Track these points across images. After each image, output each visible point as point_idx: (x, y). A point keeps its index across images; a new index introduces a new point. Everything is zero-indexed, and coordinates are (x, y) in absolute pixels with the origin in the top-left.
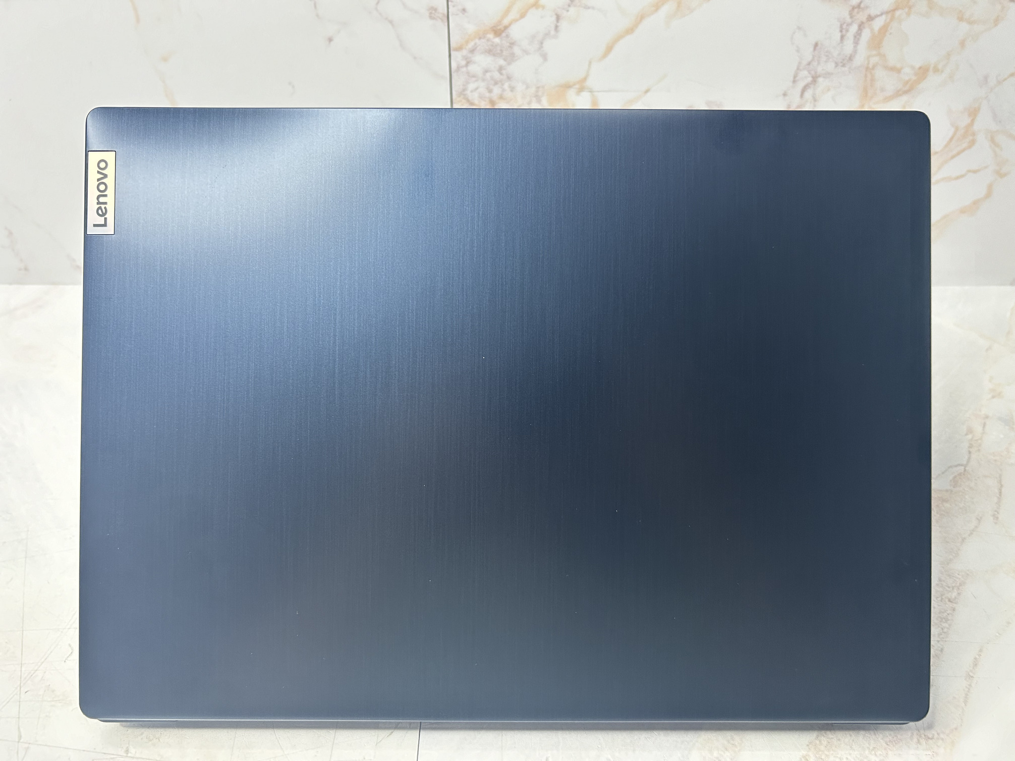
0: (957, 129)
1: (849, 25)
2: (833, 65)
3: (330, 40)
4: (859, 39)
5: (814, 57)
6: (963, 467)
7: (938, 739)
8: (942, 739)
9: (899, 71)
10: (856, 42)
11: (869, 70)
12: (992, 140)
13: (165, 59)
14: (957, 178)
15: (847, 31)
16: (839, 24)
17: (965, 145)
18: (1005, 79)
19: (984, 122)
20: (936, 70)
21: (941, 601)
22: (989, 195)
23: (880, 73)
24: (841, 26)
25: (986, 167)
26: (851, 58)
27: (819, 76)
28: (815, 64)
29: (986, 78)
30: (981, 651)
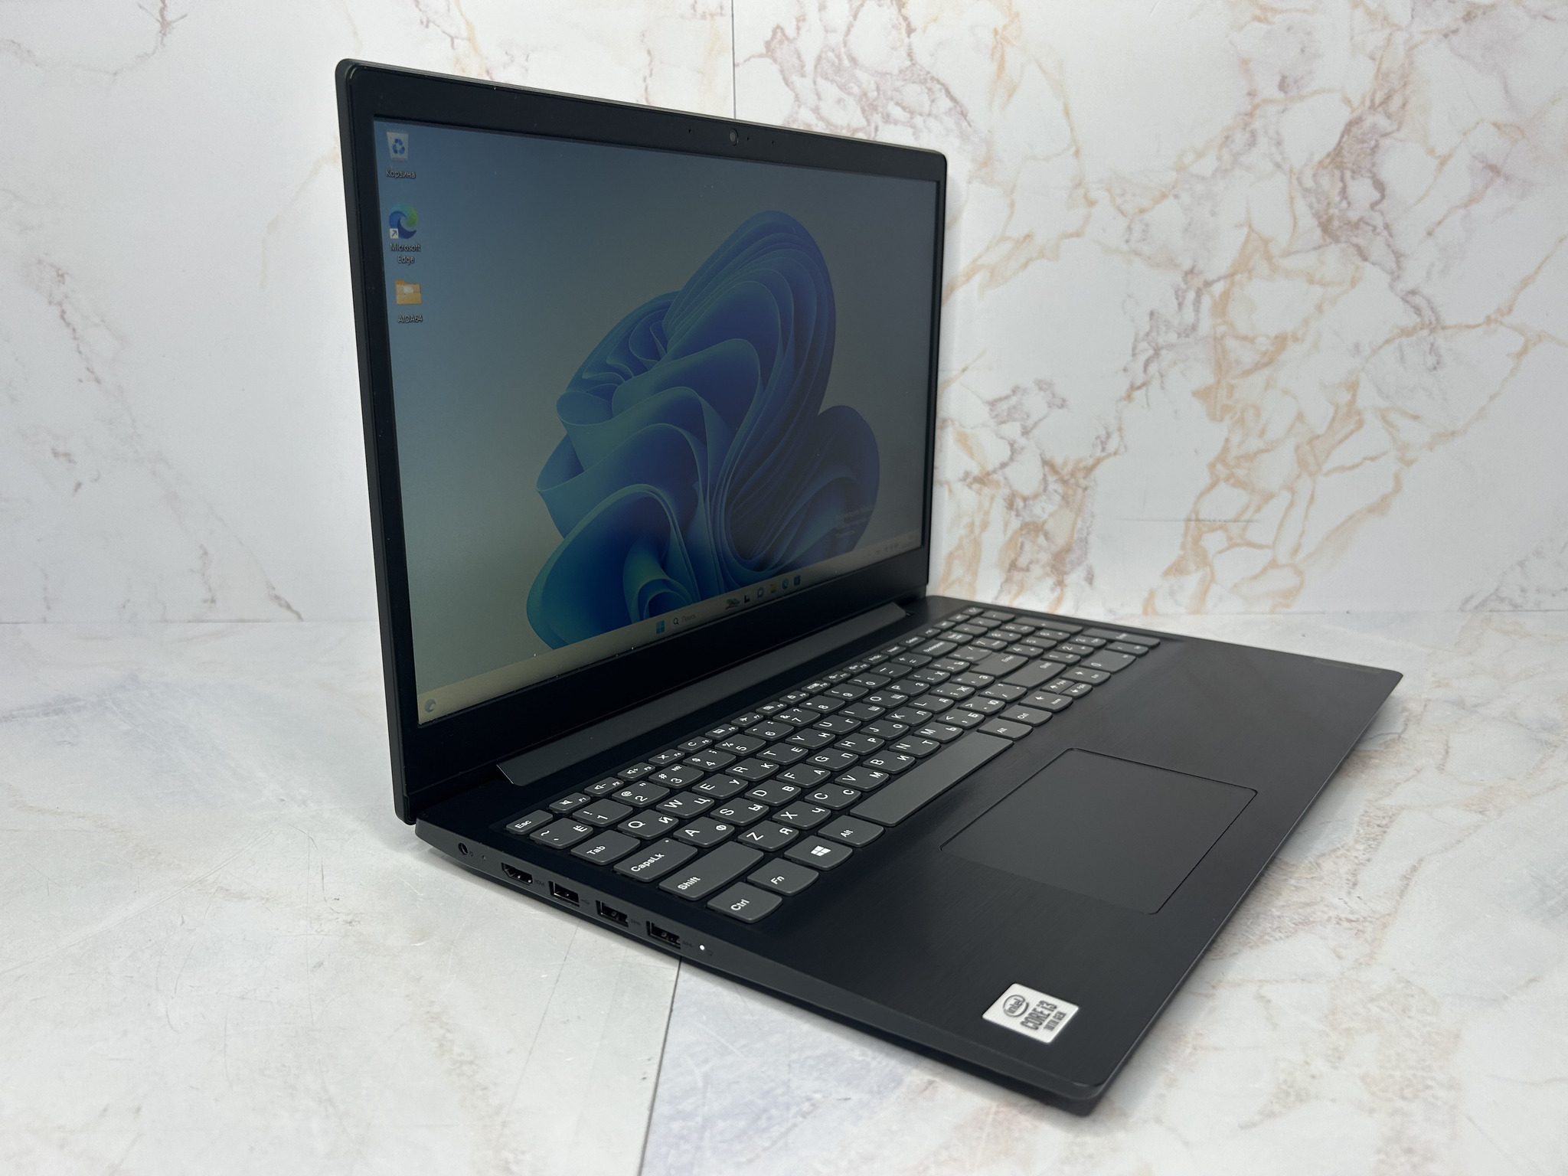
0: (1337, 408)
1: (1185, 291)
2: (1176, 336)
4: (1199, 307)
5: (1151, 326)
6: (1397, 736)
9: (1252, 340)
10: (1197, 310)
11: (1218, 340)
12: (1384, 419)
14: (1353, 467)
15: (1184, 298)
16: (1174, 292)
17: (1352, 427)
18: (1380, 347)
19: (1367, 398)
20: (1295, 339)
22: (1398, 487)
23: (1231, 343)
24: (1176, 293)
25: (1385, 453)
26: (1194, 328)
27: (1162, 348)
28: (1154, 334)
29: (1357, 346)
30: (1421, 860)
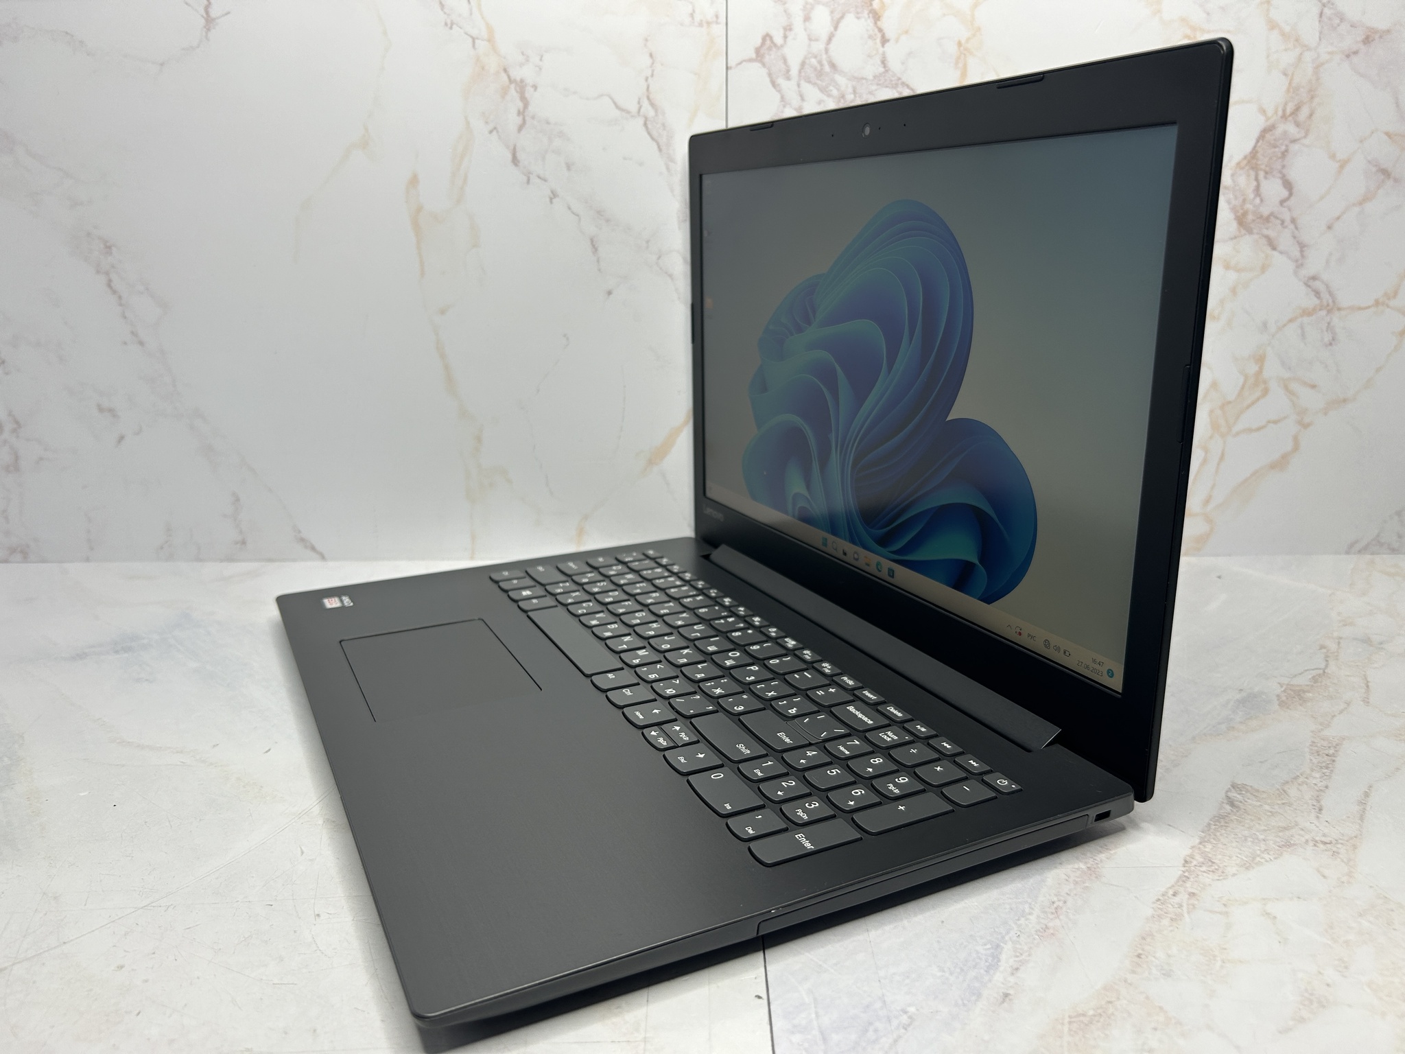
0: (1246, 377)
3: (610, 293)
6: (1321, 672)
7: (1337, 843)
8: (1342, 844)
12: (1286, 388)
13: (443, 312)
14: (1259, 429)
17: (1258, 394)
18: (1285, 325)
19: (1272, 369)
20: (1212, 318)
21: (1318, 755)
22: (1296, 447)
25: (1285, 418)
29: (1265, 325)
30: (1371, 787)
